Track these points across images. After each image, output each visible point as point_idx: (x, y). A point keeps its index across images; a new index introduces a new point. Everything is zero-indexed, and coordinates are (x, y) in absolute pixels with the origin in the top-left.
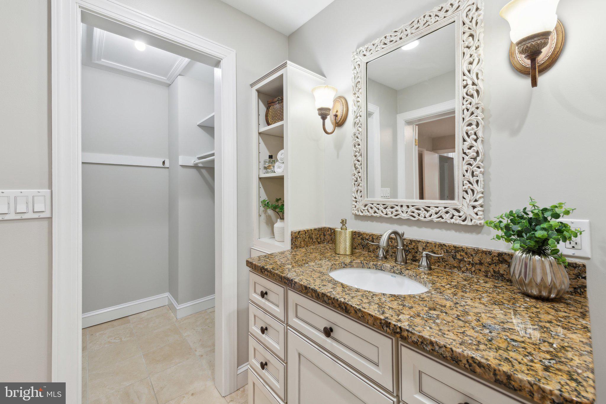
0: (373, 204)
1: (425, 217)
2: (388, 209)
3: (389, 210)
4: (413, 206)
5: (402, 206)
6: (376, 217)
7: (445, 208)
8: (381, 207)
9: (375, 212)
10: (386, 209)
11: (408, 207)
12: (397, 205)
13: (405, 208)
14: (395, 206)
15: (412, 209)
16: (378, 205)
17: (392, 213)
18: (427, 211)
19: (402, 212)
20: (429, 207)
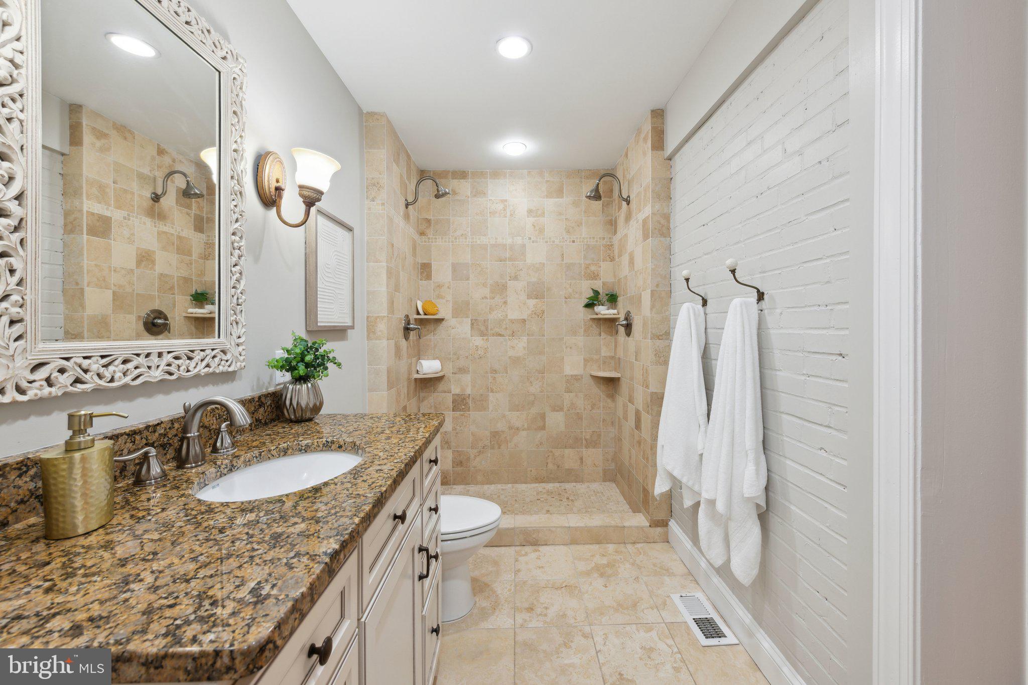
0: (67, 359)
1: (188, 371)
2: (117, 366)
3: (116, 369)
4: (169, 352)
5: (148, 355)
6: (84, 393)
7: (213, 350)
8: (95, 365)
9: (78, 381)
10: (111, 368)
11: (160, 355)
12: (138, 355)
13: (154, 359)
14: (135, 356)
15: (168, 358)
16: (87, 362)
17: (125, 374)
18: (190, 358)
19: (149, 367)
20: (192, 351)
